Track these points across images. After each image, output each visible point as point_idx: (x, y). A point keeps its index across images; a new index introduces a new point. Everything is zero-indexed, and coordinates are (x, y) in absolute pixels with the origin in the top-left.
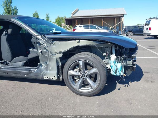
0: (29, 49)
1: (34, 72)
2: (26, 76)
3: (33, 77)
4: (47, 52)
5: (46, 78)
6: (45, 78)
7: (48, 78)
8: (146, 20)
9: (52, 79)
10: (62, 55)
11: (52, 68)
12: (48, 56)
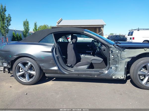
0: (80, 55)
1: (105, 73)
2: (96, 76)
3: (103, 77)
4: (118, 58)
5: (115, 77)
6: (113, 77)
7: (117, 77)
8: (129, 31)
9: (120, 78)
10: (130, 59)
11: (121, 70)
12: (118, 60)
